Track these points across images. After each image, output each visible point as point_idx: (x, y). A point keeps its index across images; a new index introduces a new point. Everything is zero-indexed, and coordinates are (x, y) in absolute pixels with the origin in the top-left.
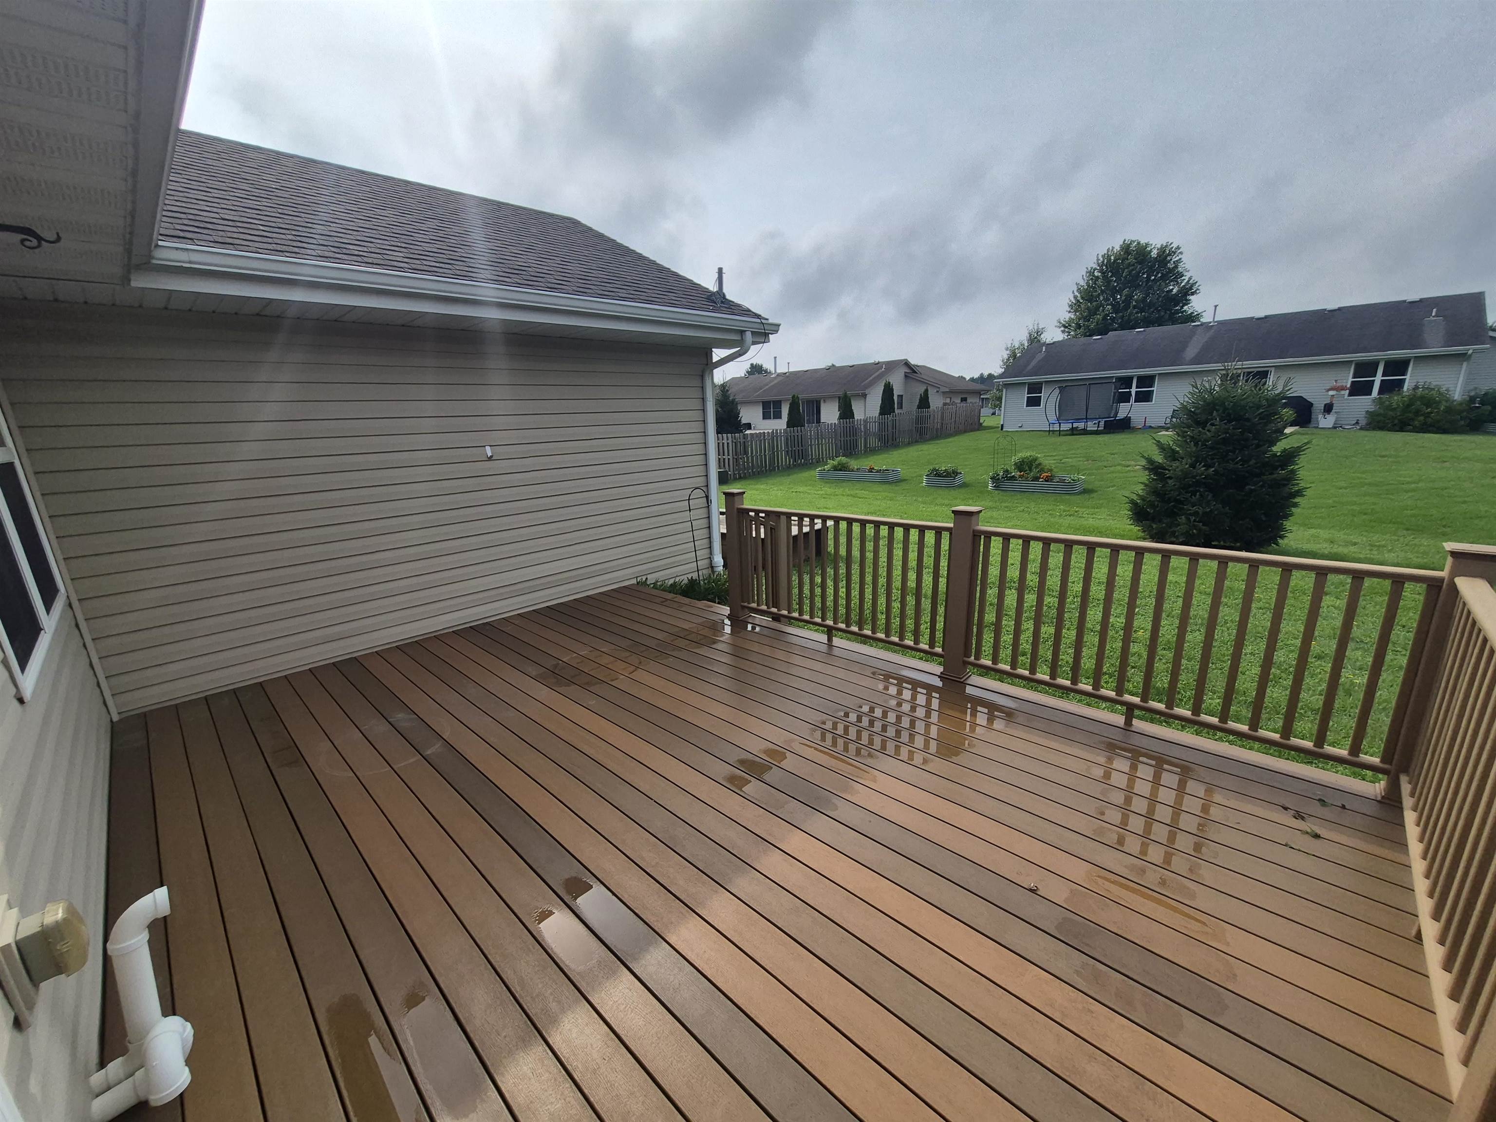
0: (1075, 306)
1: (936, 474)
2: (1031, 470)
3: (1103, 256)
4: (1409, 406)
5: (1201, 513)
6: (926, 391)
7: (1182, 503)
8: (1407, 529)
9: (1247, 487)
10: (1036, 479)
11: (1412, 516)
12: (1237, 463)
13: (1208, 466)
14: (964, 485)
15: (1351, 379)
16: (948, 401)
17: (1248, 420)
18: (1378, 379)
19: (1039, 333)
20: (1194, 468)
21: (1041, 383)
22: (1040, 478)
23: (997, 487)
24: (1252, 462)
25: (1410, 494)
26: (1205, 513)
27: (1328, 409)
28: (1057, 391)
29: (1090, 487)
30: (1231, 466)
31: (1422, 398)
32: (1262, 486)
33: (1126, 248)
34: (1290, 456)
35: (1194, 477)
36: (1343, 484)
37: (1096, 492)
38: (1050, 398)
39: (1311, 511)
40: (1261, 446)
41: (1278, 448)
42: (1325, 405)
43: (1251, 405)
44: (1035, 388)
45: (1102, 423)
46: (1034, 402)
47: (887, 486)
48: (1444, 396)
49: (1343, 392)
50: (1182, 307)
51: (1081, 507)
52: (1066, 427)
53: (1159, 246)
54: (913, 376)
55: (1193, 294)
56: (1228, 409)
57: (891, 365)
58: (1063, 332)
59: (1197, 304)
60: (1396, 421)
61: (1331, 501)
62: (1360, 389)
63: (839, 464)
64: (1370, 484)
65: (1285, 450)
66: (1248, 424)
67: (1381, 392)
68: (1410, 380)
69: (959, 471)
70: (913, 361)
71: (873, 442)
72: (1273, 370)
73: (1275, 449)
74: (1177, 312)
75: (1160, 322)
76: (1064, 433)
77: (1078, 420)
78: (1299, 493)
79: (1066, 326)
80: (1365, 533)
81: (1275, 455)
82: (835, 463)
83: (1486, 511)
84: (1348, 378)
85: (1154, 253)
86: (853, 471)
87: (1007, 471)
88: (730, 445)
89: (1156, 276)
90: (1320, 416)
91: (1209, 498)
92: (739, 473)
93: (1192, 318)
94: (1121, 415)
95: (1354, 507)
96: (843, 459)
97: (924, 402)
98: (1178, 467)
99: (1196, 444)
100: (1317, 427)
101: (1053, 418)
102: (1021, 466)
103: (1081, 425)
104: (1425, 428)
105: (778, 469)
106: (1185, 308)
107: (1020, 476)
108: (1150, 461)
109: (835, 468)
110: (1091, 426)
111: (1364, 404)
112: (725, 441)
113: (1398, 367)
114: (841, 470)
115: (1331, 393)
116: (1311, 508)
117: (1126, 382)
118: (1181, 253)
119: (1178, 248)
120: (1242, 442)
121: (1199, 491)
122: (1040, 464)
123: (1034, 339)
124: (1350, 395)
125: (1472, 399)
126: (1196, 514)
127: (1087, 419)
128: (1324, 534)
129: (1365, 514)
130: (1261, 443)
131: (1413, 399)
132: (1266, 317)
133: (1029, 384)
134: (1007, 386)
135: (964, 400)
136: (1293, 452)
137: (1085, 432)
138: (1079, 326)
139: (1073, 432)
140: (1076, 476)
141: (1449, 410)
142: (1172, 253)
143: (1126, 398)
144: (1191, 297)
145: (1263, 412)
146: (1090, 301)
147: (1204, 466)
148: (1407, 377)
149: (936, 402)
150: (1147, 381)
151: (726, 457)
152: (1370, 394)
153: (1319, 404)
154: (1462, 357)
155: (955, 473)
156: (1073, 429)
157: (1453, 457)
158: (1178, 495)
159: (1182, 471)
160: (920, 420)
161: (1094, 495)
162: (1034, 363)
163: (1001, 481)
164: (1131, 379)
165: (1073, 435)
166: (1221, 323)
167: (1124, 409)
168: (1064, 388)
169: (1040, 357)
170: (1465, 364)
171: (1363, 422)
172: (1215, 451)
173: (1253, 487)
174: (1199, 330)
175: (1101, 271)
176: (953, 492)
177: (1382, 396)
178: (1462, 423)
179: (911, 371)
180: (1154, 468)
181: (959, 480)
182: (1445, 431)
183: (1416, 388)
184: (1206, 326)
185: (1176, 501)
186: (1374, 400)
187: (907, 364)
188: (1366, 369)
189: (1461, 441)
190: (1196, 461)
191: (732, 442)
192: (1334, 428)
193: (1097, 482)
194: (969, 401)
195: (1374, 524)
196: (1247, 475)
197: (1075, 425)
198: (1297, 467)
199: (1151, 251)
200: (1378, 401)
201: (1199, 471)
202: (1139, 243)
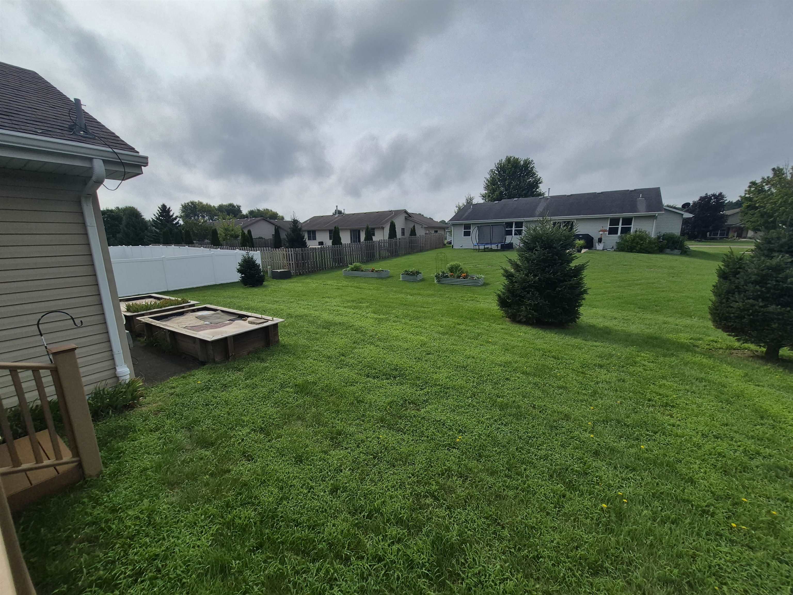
0: (487, 188)
1: (407, 273)
2: (456, 272)
3: (498, 164)
4: (634, 240)
5: (533, 305)
6: (414, 226)
7: (523, 297)
8: (639, 308)
9: (557, 289)
10: (459, 277)
11: (641, 299)
12: (551, 274)
13: (535, 276)
14: (423, 280)
15: (609, 227)
16: (428, 232)
17: (555, 248)
18: (620, 226)
19: (471, 199)
20: (528, 276)
21: (470, 224)
22: (461, 276)
23: (439, 281)
24: (559, 273)
25: (638, 286)
26: (535, 304)
27: (600, 240)
28: (477, 228)
29: (487, 282)
30: (548, 276)
31: (639, 236)
32: (565, 288)
33: (509, 160)
34: (579, 269)
35: (528, 282)
36: (608, 280)
37: (490, 284)
38: (474, 232)
39: (594, 297)
40: (563, 264)
41: (573, 264)
42: (599, 239)
43: (557, 239)
44: (467, 227)
45: (500, 245)
46: (467, 234)
47: (380, 280)
48: (648, 236)
49: (606, 233)
50: (536, 189)
51: (480, 295)
52: (482, 247)
53: (523, 159)
54: (410, 218)
55: (540, 183)
56: (544, 241)
57: (397, 213)
58: (483, 199)
59: (542, 188)
60: (629, 247)
61: (603, 291)
62: (613, 231)
63: (355, 267)
64: (620, 281)
65: (576, 266)
66: (555, 250)
67: (621, 233)
68: (634, 227)
69: (420, 272)
70: (410, 211)
71: (384, 253)
72: (575, 220)
73: (571, 265)
74: (534, 192)
75: (526, 196)
76: (481, 250)
77: (487, 244)
78: (585, 292)
79: (484, 197)
80: (619, 311)
81: (571, 269)
82: (352, 266)
83: (674, 297)
84: (607, 226)
85: (522, 163)
86: (362, 271)
87: (443, 273)
88: (293, 255)
89: (524, 174)
90: (597, 244)
91: (537, 295)
92: (299, 272)
93: (540, 194)
94: (508, 241)
95: (614, 294)
96: (358, 264)
97: (413, 232)
98: (520, 276)
99: (528, 262)
100: (596, 250)
101: (475, 243)
102: (452, 269)
103: (489, 246)
104: (641, 251)
105: (325, 269)
106: (538, 190)
107: (451, 276)
108: (506, 271)
109: (352, 270)
110: (494, 247)
111: (615, 239)
112: (290, 253)
113: (628, 221)
114: (355, 271)
115: (601, 233)
116: (593, 295)
117: (510, 225)
118: (534, 163)
119: (532, 161)
120: (553, 261)
121: (531, 291)
122: (461, 269)
123: (469, 202)
124: (609, 234)
125: (659, 237)
126: (530, 305)
127: (491, 243)
128: (600, 311)
129: (620, 298)
130: (563, 262)
131: (635, 237)
132: (571, 195)
133: (465, 225)
134: (454, 225)
135: (436, 232)
136: (581, 267)
137: (491, 250)
138: (489, 196)
139: (485, 250)
140: (479, 276)
141: (650, 242)
142: (529, 163)
143: (509, 233)
144: (540, 185)
145: (562, 244)
146: (494, 185)
147: (533, 276)
148: (632, 226)
149: (420, 232)
150: (519, 225)
151: (291, 262)
152: (617, 234)
153: (596, 239)
154: (654, 217)
155: (418, 273)
156: (485, 248)
157: (654, 266)
158: (521, 293)
159: (521, 278)
160: (411, 242)
161: (488, 287)
162: (466, 214)
163: (441, 278)
164: (512, 223)
165: (485, 251)
166: (551, 197)
167: (509, 239)
168: (480, 227)
169: (470, 211)
170: (655, 220)
171: (615, 247)
172: (539, 266)
173: (560, 289)
174: (543, 200)
175: (498, 171)
176: (415, 284)
177: (623, 235)
178: (656, 248)
179: (408, 216)
180: (508, 275)
181: (419, 277)
182: (649, 253)
183: (636, 231)
184: (546, 199)
185: (520, 296)
186: (619, 237)
187: (406, 212)
188: (614, 221)
189: (656, 257)
190: (529, 272)
191: (294, 253)
192: (603, 250)
193: (491, 279)
194: (438, 232)
195: (624, 305)
196: (557, 281)
197: (486, 246)
198: (583, 276)
199: (520, 162)
200: (620, 237)
201: (530, 279)
202: (514, 158)
